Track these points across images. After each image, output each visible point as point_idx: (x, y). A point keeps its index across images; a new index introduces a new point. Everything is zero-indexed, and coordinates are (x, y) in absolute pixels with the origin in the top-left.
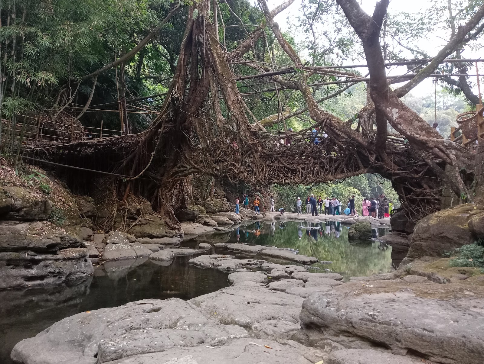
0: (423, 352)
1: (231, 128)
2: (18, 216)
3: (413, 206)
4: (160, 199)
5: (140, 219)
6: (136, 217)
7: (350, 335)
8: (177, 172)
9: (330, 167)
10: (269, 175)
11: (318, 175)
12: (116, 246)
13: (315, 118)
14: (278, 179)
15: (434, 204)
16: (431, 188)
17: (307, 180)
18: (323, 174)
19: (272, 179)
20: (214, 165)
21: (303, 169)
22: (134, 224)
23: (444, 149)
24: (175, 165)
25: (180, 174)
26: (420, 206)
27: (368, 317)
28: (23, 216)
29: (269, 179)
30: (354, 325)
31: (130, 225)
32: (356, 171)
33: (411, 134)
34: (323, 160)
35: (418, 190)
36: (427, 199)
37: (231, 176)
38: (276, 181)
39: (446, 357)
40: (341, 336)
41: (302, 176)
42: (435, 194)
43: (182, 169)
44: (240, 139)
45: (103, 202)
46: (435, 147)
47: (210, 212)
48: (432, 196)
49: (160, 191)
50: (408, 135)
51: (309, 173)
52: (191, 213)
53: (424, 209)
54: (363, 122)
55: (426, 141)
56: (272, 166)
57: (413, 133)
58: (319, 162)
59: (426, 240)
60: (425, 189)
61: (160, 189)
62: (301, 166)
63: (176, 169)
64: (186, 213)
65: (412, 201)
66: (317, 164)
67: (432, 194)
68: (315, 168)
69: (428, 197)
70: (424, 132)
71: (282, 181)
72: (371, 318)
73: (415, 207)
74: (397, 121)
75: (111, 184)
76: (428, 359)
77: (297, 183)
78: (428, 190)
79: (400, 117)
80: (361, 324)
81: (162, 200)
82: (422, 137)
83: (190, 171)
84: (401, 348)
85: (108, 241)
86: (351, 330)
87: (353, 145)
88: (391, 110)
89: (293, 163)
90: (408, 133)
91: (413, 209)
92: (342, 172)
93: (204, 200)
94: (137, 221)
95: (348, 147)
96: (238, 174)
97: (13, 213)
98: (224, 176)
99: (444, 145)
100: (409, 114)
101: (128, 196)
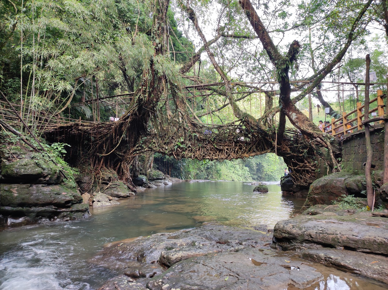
0: (353, 247)
1: (178, 120)
2: (45, 180)
3: (298, 174)
4: (122, 170)
5: (111, 184)
6: (108, 182)
7: (310, 242)
8: (136, 151)
9: (246, 148)
10: (204, 153)
11: (238, 153)
12: (101, 203)
13: (238, 116)
14: (209, 156)
15: (311, 173)
16: (309, 162)
17: (230, 157)
18: (241, 153)
19: (205, 156)
20: (164, 146)
21: (227, 149)
22: (106, 188)
23: (323, 138)
24: (134, 146)
25: (137, 152)
26: (302, 175)
27: (320, 231)
28: (48, 181)
29: (204, 156)
30: (312, 236)
31: (104, 188)
32: (263, 151)
33: (304, 129)
34: (241, 144)
35: (302, 164)
36: (307, 170)
37: (176, 153)
38: (208, 157)
39: (365, 248)
40: (304, 243)
41: (226, 154)
42: (312, 166)
43: (140, 148)
44: (184, 128)
45: (84, 171)
46: (318, 137)
47: (150, 180)
48: (310, 168)
49: (122, 164)
50: (302, 130)
51: (231, 153)
52: (141, 180)
53: (305, 176)
54: (269, 120)
55: (313, 133)
56: (206, 147)
57: (305, 128)
58: (238, 145)
59: (318, 194)
60: (306, 163)
61: (123, 162)
62: (226, 147)
63: (135, 148)
64: (137, 180)
65: (297, 171)
66: (237, 146)
67: (310, 167)
68: (236, 148)
69: (308, 169)
70: (311, 128)
71: (213, 157)
72: (321, 232)
73: (299, 175)
74: (295, 121)
75: (89, 159)
76: (356, 251)
77: (223, 159)
78: (307, 164)
79: (297, 118)
80: (316, 235)
81: (124, 170)
82: (310, 131)
83: (145, 150)
84: (341, 246)
85: (94, 200)
86: (310, 239)
87: (261, 134)
88: (292, 113)
89: (220, 146)
90: (302, 128)
91: (298, 176)
92: (254, 152)
93: (146, 171)
94: (109, 185)
95: (258, 135)
96: (181, 152)
97: (42, 178)
98: (171, 154)
99: (323, 136)
100: (302, 116)
101: (102, 167)
